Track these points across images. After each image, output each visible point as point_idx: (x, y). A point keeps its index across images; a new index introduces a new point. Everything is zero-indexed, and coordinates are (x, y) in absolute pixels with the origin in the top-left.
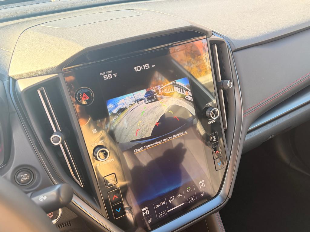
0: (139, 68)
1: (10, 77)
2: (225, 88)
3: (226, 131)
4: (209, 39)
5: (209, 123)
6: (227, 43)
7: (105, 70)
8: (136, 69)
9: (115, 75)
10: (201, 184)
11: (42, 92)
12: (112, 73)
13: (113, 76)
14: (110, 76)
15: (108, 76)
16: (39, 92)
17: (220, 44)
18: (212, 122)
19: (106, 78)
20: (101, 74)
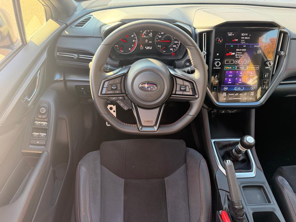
0: (243, 34)
1: (193, 27)
2: (280, 55)
3: (273, 75)
4: (280, 30)
5: (266, 68)
6: (289, 34)
7: (230, 32)
8: (242, 34)
9: (233, 35)
10: (252, 94)
11: (205, 35)
12: (232, 34)
13: (232, 35)
14: (231, 35)
15: (230, 34)
16: (203, 34)
17: (285, 34)
18: (267, 68)
19: (229, 35)
20: (228, 33)
